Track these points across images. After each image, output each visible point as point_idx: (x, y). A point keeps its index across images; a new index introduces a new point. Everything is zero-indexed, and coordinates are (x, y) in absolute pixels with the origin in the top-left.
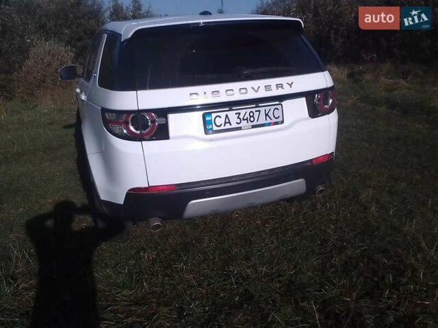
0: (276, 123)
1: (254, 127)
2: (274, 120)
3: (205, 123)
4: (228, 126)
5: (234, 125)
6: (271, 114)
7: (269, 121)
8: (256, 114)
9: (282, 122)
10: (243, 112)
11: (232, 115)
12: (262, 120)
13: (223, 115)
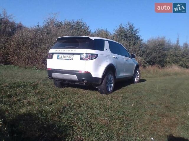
0: (71, 59)
1: (66, 59)
2: (70, 59)
3: (58, 57)
4: (61, 58)
5: (62, 58)
6: (70, 57)
7: (69, 58)
8: (67, 57)
9: (72, 60)
10: (64, 56)
11: (62, 56)
12: (68, 58)
13: (61, 56)
